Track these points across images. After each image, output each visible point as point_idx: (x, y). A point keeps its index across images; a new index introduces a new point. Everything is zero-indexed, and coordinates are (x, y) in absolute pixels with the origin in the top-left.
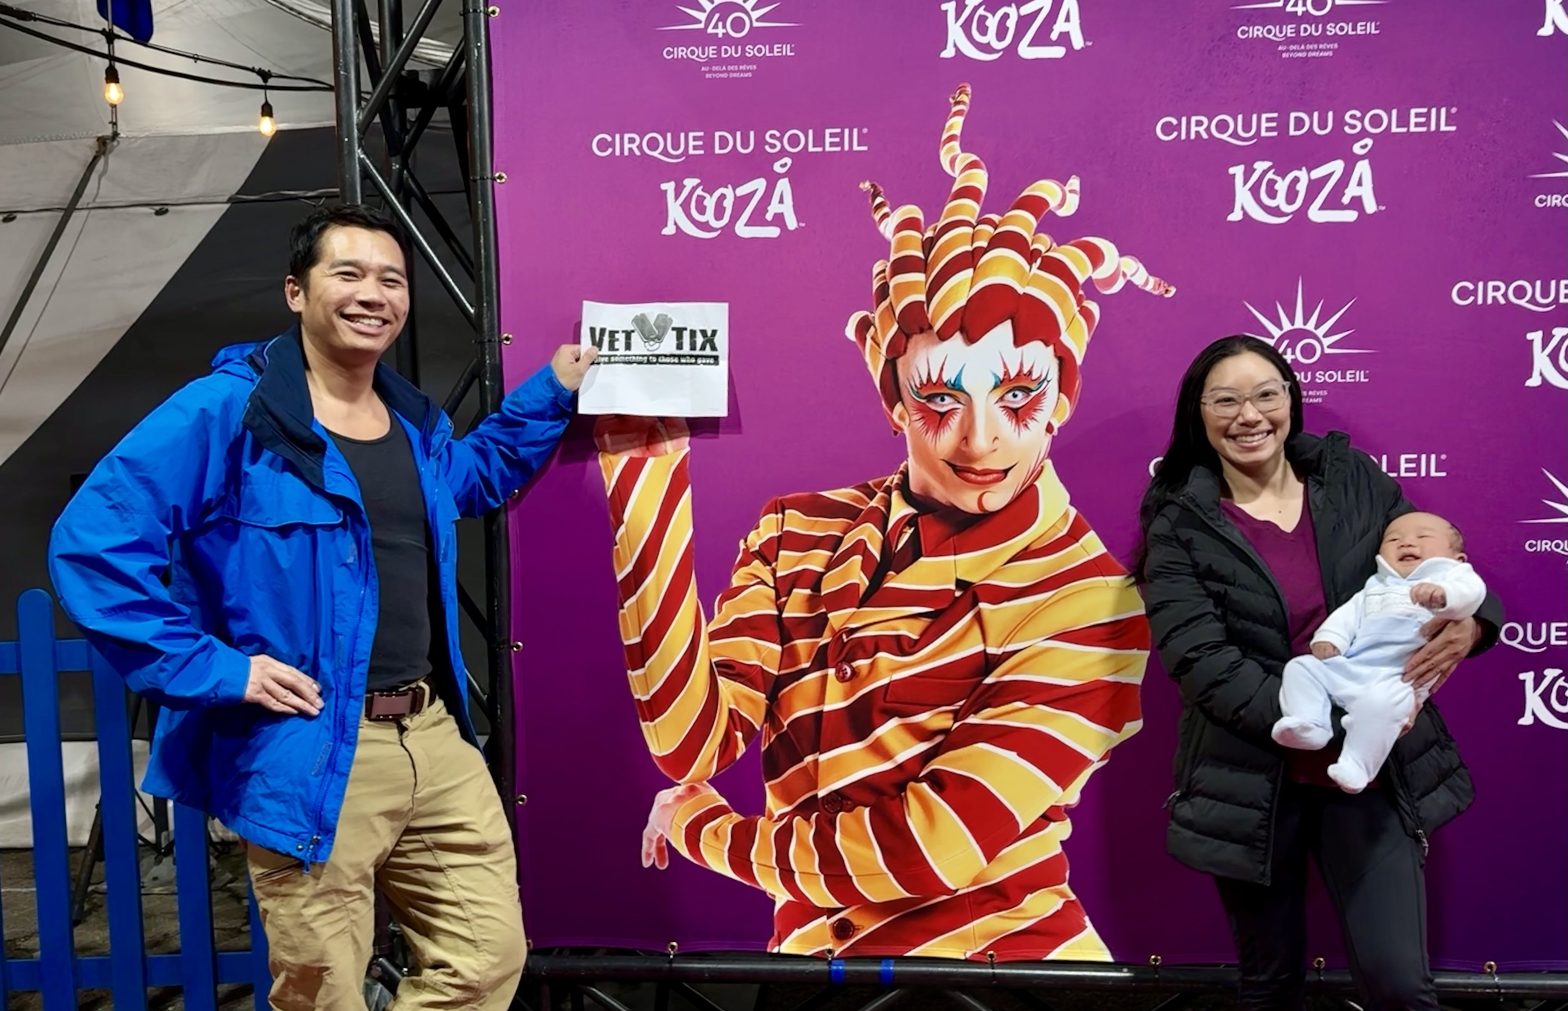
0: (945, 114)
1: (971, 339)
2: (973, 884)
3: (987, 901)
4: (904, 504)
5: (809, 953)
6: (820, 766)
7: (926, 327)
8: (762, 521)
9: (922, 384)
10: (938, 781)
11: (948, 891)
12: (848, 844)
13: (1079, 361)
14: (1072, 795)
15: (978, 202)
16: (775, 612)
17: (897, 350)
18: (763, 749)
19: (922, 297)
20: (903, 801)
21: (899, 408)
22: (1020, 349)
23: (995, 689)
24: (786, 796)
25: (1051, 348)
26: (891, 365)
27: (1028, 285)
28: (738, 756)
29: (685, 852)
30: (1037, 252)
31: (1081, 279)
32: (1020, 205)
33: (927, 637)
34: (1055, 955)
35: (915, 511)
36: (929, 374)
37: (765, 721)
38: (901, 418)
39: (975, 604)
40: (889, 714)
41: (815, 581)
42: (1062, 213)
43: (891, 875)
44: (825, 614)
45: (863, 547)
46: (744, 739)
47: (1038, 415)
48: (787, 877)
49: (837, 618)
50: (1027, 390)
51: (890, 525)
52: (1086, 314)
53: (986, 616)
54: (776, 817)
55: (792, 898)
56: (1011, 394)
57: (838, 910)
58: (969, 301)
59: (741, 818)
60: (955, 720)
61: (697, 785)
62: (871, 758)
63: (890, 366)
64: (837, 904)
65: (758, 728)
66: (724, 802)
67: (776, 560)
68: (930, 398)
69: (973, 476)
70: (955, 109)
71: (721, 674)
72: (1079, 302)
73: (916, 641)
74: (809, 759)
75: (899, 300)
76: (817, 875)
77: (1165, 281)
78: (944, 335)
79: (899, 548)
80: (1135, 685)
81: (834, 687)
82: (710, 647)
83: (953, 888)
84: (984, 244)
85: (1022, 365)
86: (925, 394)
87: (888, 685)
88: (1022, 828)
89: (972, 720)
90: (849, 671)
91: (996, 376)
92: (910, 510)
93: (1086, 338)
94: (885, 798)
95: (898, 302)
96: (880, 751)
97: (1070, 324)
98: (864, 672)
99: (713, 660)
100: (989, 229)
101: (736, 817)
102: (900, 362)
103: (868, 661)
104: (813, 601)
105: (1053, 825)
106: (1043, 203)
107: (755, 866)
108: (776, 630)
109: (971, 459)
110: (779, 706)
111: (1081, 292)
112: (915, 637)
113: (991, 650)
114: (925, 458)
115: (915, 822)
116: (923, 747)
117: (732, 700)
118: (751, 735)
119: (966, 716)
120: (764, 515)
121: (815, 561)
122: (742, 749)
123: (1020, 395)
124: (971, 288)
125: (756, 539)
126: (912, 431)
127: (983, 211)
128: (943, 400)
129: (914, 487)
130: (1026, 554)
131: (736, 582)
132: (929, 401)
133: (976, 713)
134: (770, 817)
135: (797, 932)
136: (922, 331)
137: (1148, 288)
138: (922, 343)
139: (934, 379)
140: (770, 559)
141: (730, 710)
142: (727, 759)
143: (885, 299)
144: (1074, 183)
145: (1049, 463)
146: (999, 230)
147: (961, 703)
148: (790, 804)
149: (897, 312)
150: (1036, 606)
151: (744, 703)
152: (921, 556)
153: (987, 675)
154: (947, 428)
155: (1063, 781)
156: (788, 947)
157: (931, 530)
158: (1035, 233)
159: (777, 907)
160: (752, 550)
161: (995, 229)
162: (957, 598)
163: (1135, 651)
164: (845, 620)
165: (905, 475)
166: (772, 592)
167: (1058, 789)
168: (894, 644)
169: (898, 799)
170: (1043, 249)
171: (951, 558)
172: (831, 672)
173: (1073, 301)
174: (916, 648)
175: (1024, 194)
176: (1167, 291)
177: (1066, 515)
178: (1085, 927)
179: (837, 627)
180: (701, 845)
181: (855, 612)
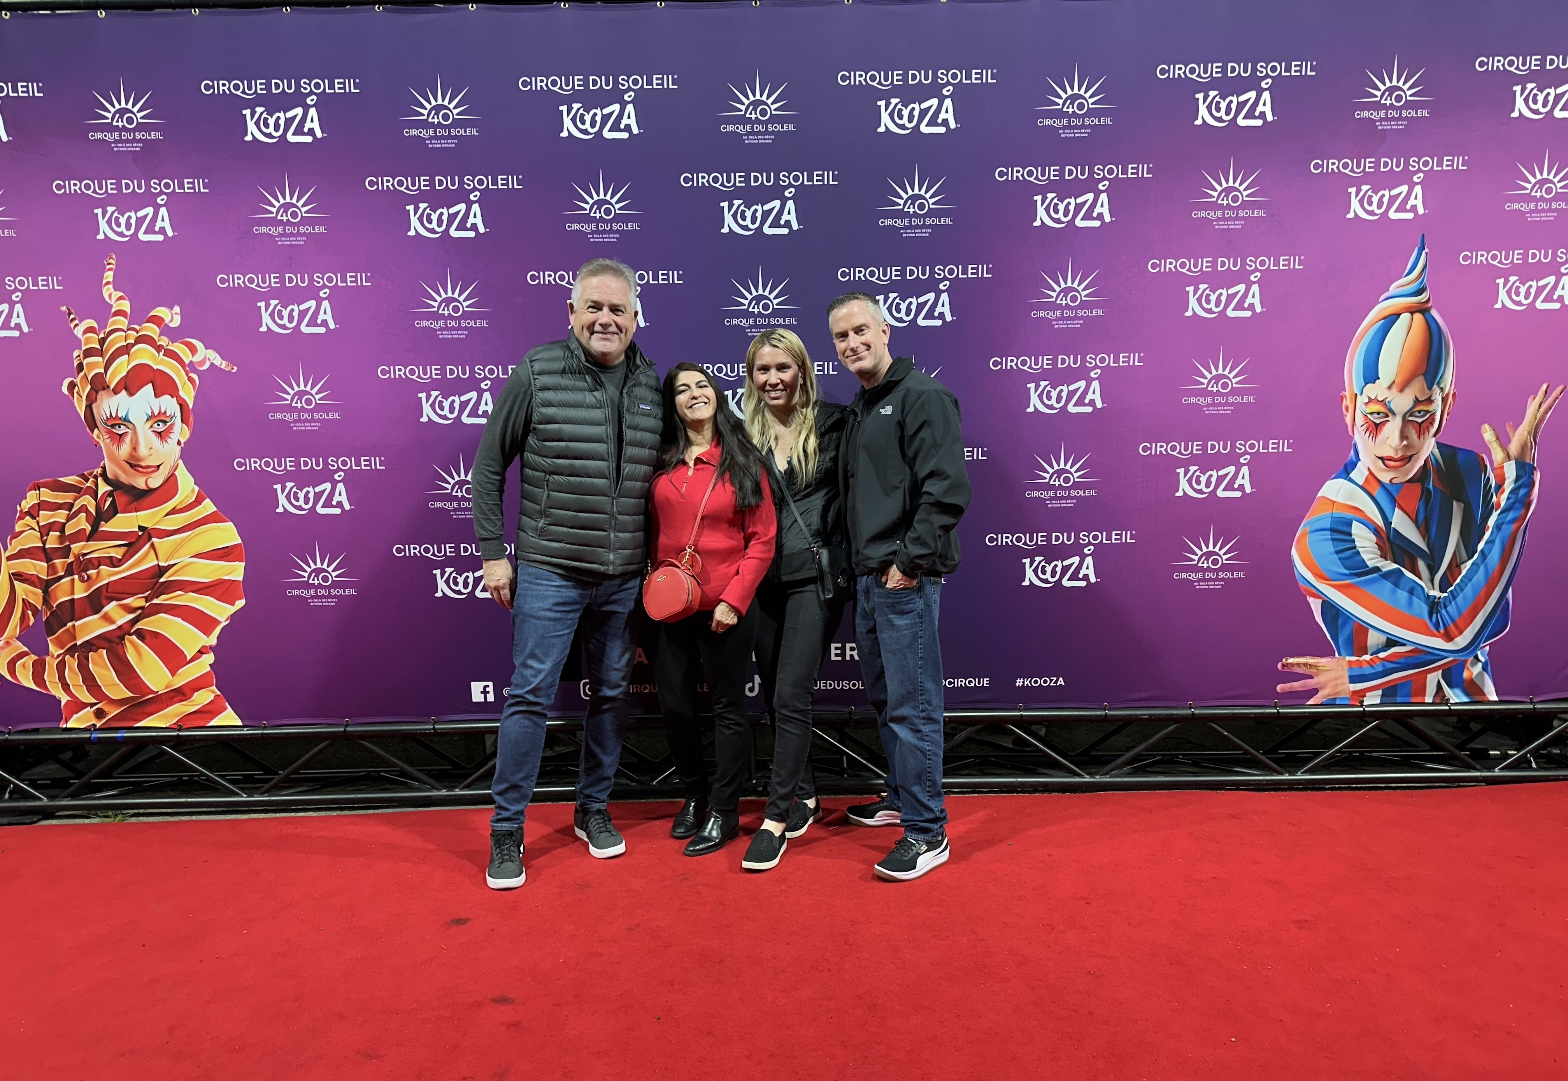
0: (103, 270)
1: (131, 394)
2: (166, 688)
3: (172, 698)
4: (105, 484)
5: (82, 727)
6: (76, 628)
7: (106, 387)
8: (28, 495)
9: (107, 418)
10: (140, 634)
11: (154, 692)
12: (96, 669)
13: (191, 406)
14: (212, 640)
15: (126, 318)
16: (42, 545)
17: (91, 401)
18: (44, 620)
19: (102, 371)
20: (123, 646)
21: (96, 431)
22: (159, 399)
23: (166, 584)
24: (60, 644)
25: (175, 399)
26: (89, 407)
27: (159, 364)
28: (31, 624)
29: (8, 677)
30: (161, 347)
31: (187, 362)
32: (148, 321)
33: (127, 557)
34: (213, 723)
35: (112, 489)
36: (111, 413)
37: (43, 604)
38: (98, 437)
39: (150, 539)
40: (111, 599)
41: (62, 528)
42: (172, 325)
43: (122, 685)
44: (69, 546)
45: (85, 509)
46: (33, 615)
47: (172, 436)
48: (66, 687)
49: (76, 548)
50: (165, 422)
51: (99, 496)
52: (191, 380)
53: (157, 546)
54: (55, 656)
55: (70, 699)
56: (156, 424)
57: (95, 704)
58: (128, 372)
59: (37, 658)
60: (146, 602)
61: (10, 641)
62: (104, 623)
63: (88, 409)
64: (95, 701)
65: (40, 608)
66: (26, 649)
67: (39, 516)
68: (113, 426)
69: (141, 469)
70: (108, 267)
71: (16, 579)
72: (187, 374)
73: (121, 560)
74: (70, 624)
75: (90, 371)
76: (81, 686)
77: (231, 363)
78: (116, 391)
79: (106, 508)
80: (239, 581)
81: (78, 585)
82: (8, 565)
83: (156, 691)
84: (133, 341)
85: (160, 408)
86: (110, 424)
87: (108, 583)
88: (189, 658)
89: (155, 601)
90: (86, 576)
91: (147, 414)
92: (109, 488)
93: (193, 394)
94: (114, 644)
95: (89, 373)
96: (107, 619)
97: (184, 384)
98: (94, 576)
99: (11, 572)
100: (134, 333)
101: (34, 657)
102: (94, 406)
103: (96, 571)
104: (62, 538)
105: (204, 656)
106: (163, 320)
107: (47, 683)
108: (42, 556)
109: (139, 459)
110: (49, 596)
111: (187, 369)
112: (120, 557)
113: (161, 564)
114: (114, 459)
115: (131, 655)
116: (132, 616)
117: (23, 594)
118: (36, 612)
119: (152, 599)
120: (30, 490)
121: (61, 516)
122: (32, 620)
123: (161, 424)
124: (128, 365)
125: (26, 505)
126: (105, 444)
127: (129, 324)
128: (120, 427)
129: (109, 475)
130: (174, 511)
131: (18, 529)
132: (112, 428)
133: (157, 597)
134: (53, 656)
135: (75, 716)
136: (104, 389)
137: (223, 367)
138: (105, 396)
139: (114, 416)
140: (35, 515)
141: (23, 599)
142: (24, 625)
143: (82, 371)
144: (177, 309)
145: (181, 462)
146: (139, 334)
147: (149, 592)
148: (62, 648)
149: (89, 379)
150: (183, 539)
151: (30, 595)
152: (118, 513)
153: (161, 577)
154: (124, 443)
155: (207, 632)
156: (70, 725)
157: (122, 499)
158: (160, 336)
159: (63, 704)
160: (24, 511)
161: (137, 333)
162: (140, 536)
163: (237, 563)
164: (80, 548)
165: (104, 468)
166: (39, 534)
167: (205, 637)
168: (108, 561)
169: (120, 645)
170: (165, 345)
171: (134, 514)
172: (76, 577)
173: (184, 373)
174: (122, 562)
175: (151, 314)
176: (232, 369)
177: (193, 490)
178: (226, 708)
179: (76, 553)
180: (17, 672)
181: (85, 545)
